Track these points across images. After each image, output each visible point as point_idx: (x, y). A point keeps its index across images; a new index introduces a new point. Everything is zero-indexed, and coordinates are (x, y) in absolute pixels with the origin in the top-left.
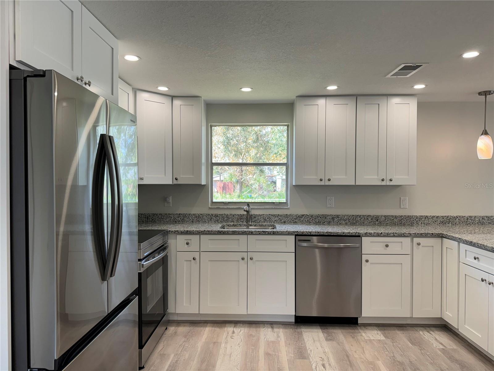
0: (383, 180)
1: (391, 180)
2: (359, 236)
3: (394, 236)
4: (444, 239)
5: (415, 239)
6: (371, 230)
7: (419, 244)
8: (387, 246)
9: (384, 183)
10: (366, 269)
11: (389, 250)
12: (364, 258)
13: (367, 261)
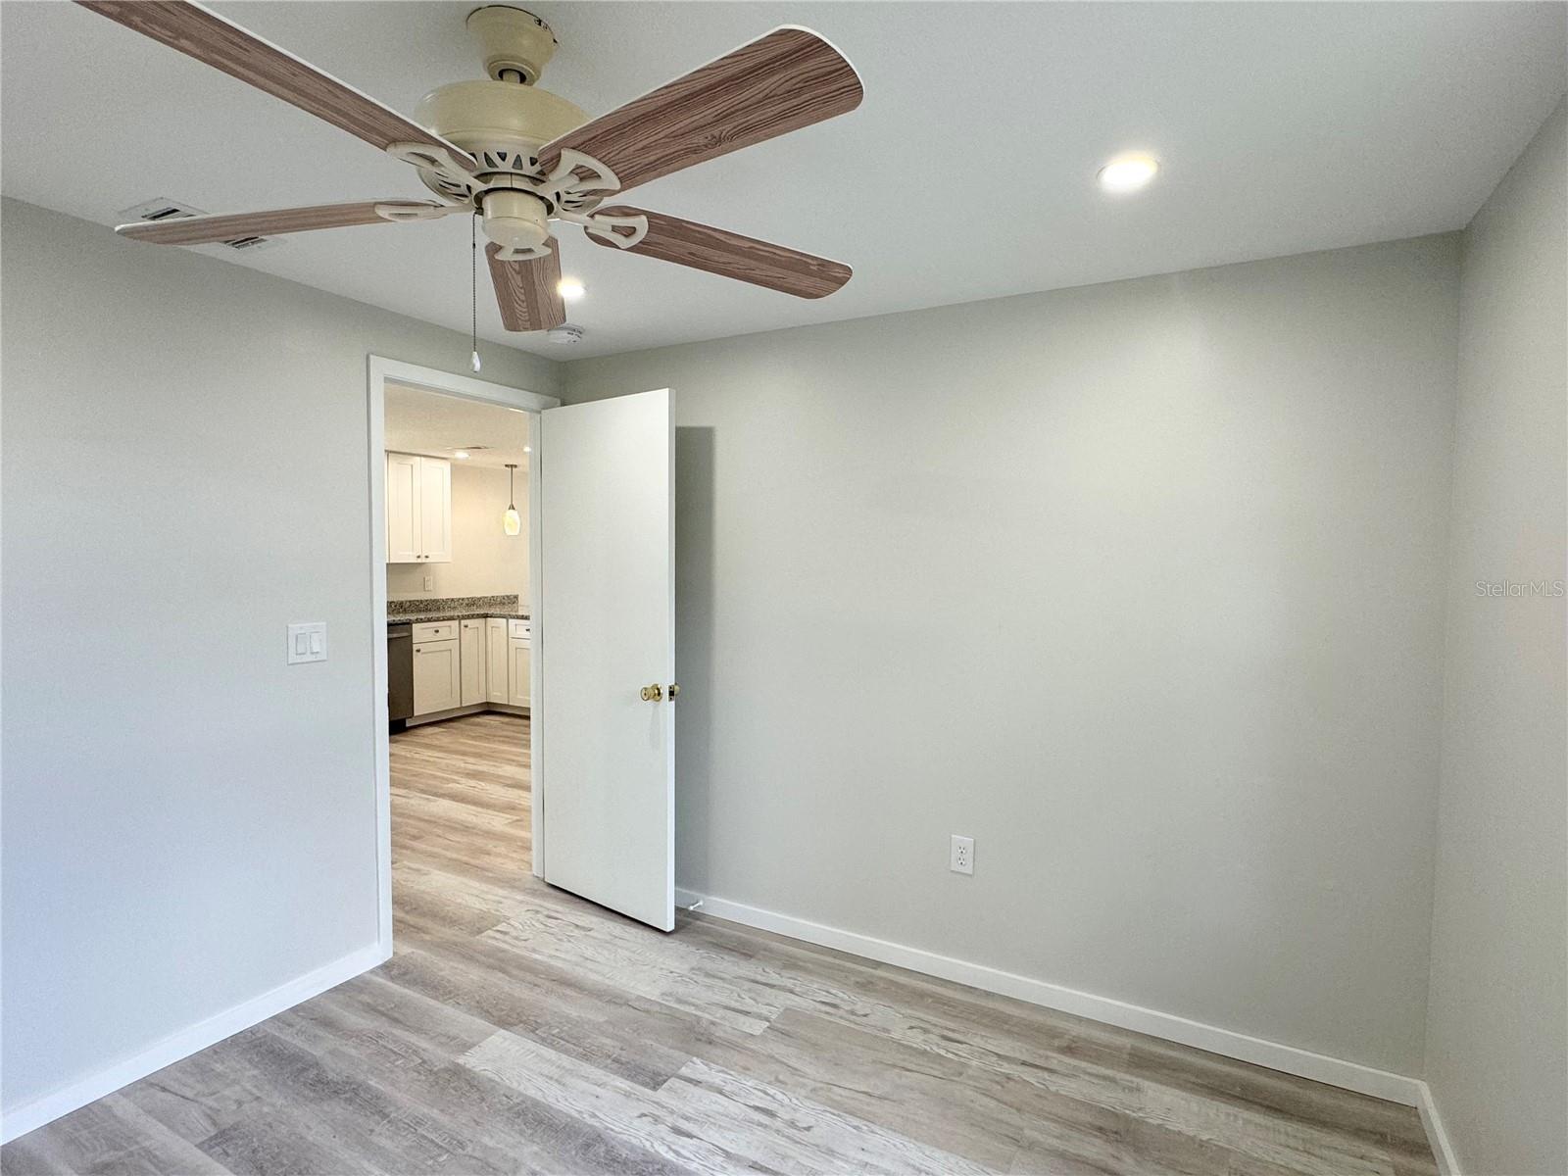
0: (419, 557)
1: (427, 557)
2: (408, 624)
3: (444, 620)
4: (489, 619)
5: (462, 621)
6: (422, 616)
7: (466, 626)
8: (437, 631)
9: (419, 561)
10: (417, 659)
11: (438, 636)
12: (415, 647)
13: (418, 651)
